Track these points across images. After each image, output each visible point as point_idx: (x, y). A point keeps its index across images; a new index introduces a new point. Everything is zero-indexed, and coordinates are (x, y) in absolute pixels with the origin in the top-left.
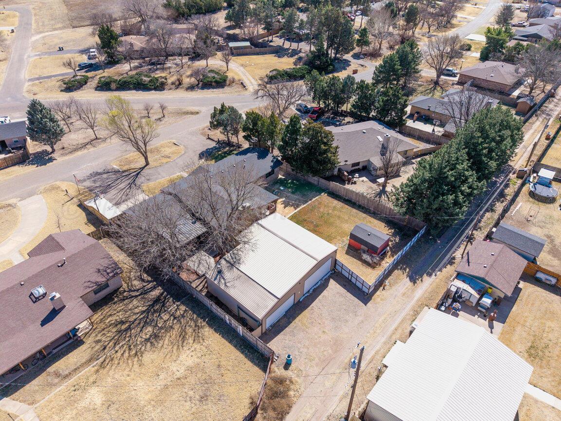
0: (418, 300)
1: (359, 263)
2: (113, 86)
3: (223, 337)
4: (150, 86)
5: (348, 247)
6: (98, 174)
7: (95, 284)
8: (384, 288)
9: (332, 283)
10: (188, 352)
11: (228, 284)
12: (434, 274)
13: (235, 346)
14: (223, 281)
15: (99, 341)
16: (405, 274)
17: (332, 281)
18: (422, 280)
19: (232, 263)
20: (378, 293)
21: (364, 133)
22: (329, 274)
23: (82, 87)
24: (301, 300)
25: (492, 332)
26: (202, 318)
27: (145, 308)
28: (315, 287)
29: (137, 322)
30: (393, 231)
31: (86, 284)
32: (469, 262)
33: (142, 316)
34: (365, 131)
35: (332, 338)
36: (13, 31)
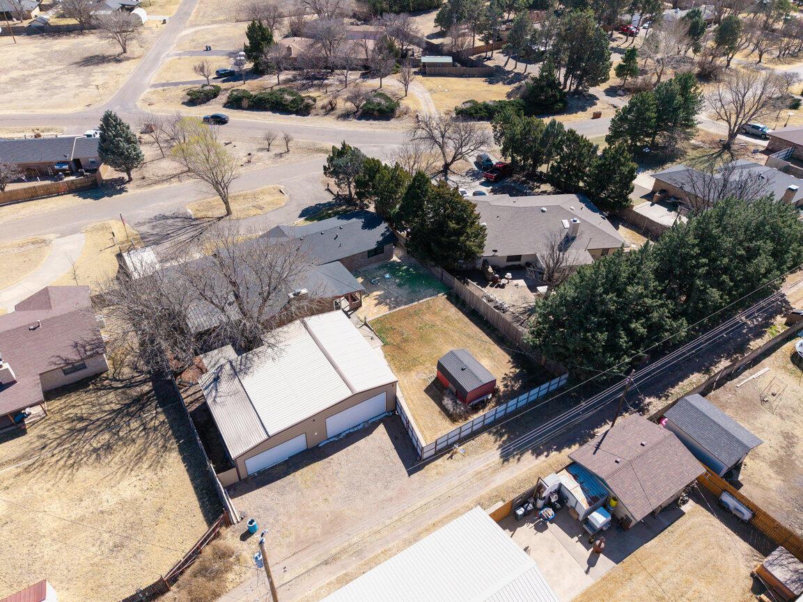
0: (496, 489)
1: (437, 408)
2: (245, 103)
3: (188, 470)
4: (291, 107)
5: (432, 382)
6: (165, 218)
7: (63, 362)
8: (451, 457)
9: (381, 431)
10: (134, 479)
11: (218, 400)
12: (545, 453)
13: (195, 488)
14: (214, 393)
15: (43, 437)
16: (498, 443)
17: (381, 428)
18: (519, 460)
19: (238, 370)
20: (439, 462)
21: (543, 211)
22: (382, 416)
23: (209, 100)
24: (321, 445)
25: (587, 572)
26: (176, 438)
27: (118, 407)
28: (351, 431)
29: (99, 423)
30: (518, 371)
31: (53, 359)
32: (597, 448)
33: (108, 417)
34: (544, 209)
35: (331, 512)
36: (164, 22)
